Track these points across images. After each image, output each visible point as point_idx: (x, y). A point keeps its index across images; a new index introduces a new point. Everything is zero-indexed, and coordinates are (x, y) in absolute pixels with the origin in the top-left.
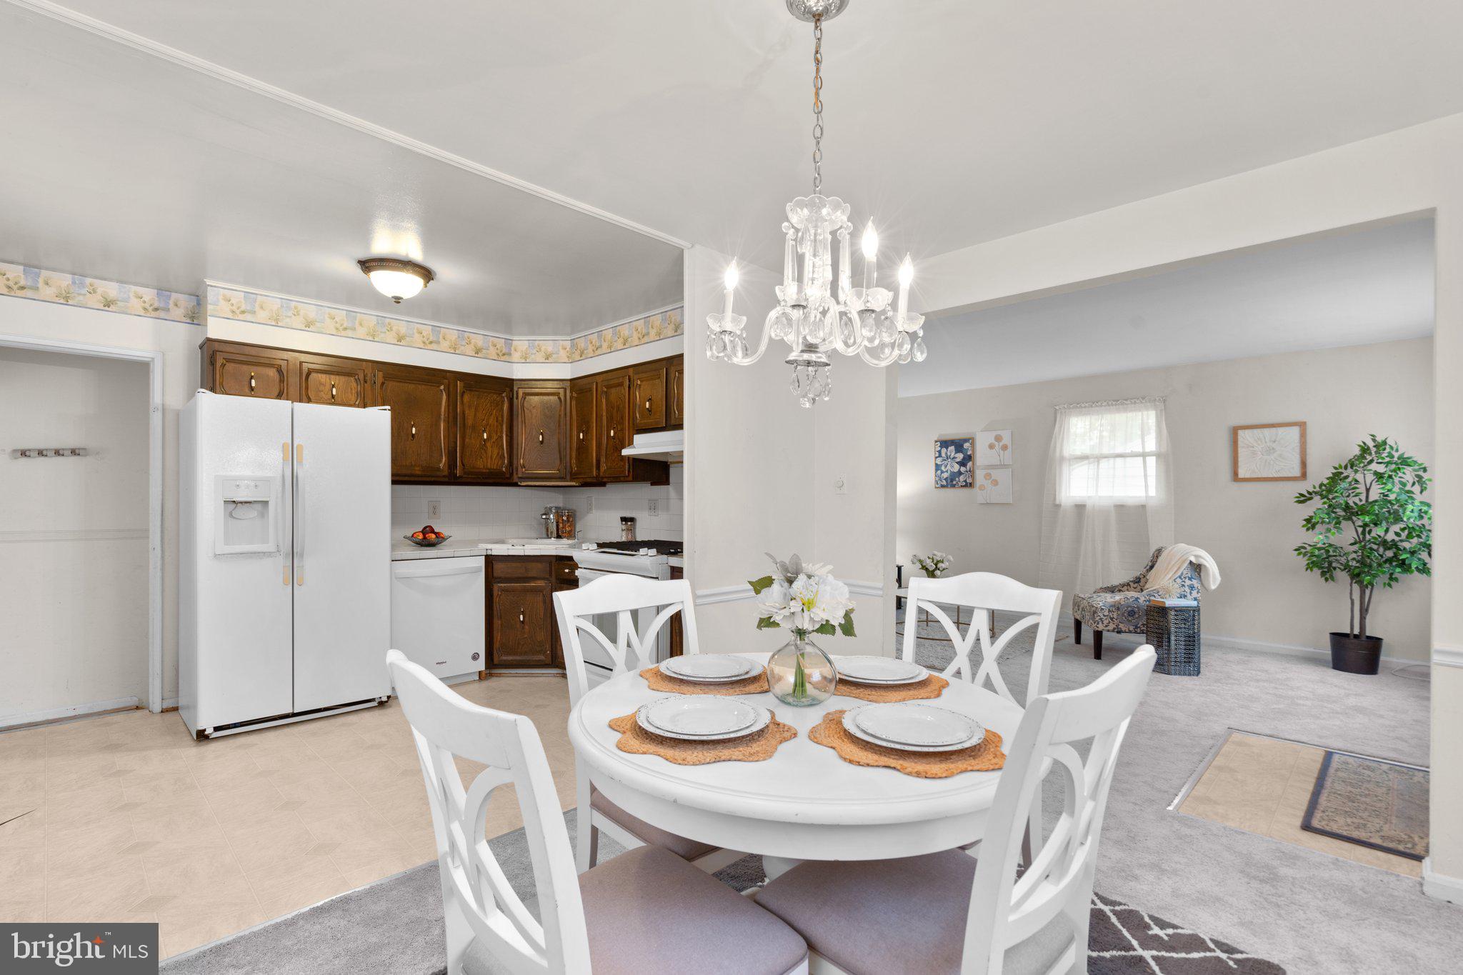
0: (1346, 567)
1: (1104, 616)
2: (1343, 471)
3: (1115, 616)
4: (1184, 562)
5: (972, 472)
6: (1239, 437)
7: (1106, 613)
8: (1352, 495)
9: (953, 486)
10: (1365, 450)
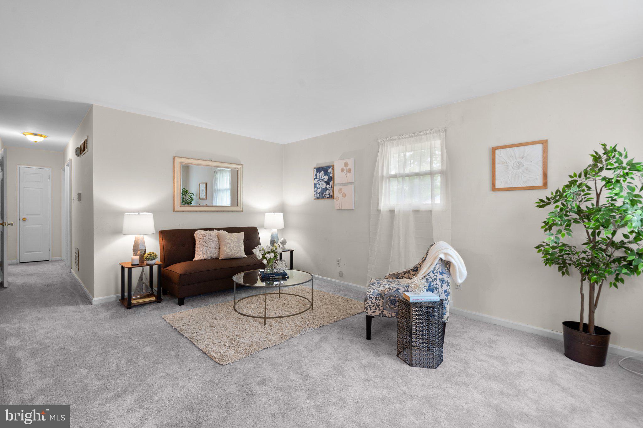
0: (578, 264)
1: (372, 303)
2: (577, 178)
3: (381, 304)
4: (435, 259)
5: (332, 188)
6: (496, 155)
7: (374, 301)
8: (584, 200)
9: (323, 198)
10: (597, 158)
